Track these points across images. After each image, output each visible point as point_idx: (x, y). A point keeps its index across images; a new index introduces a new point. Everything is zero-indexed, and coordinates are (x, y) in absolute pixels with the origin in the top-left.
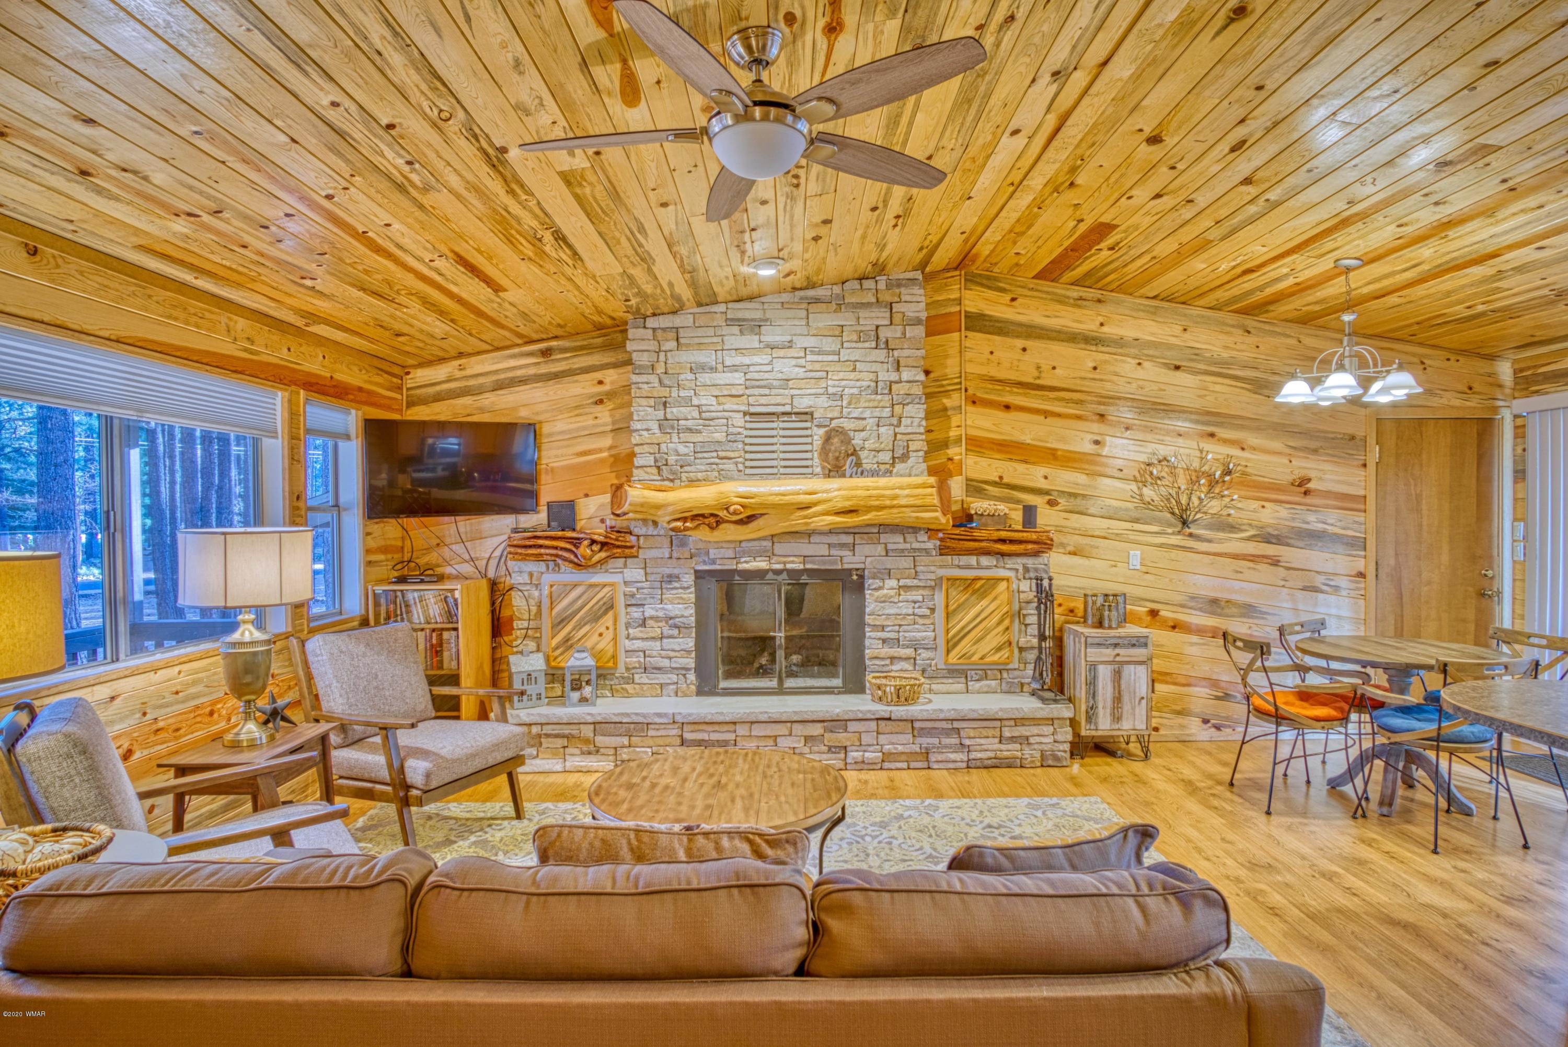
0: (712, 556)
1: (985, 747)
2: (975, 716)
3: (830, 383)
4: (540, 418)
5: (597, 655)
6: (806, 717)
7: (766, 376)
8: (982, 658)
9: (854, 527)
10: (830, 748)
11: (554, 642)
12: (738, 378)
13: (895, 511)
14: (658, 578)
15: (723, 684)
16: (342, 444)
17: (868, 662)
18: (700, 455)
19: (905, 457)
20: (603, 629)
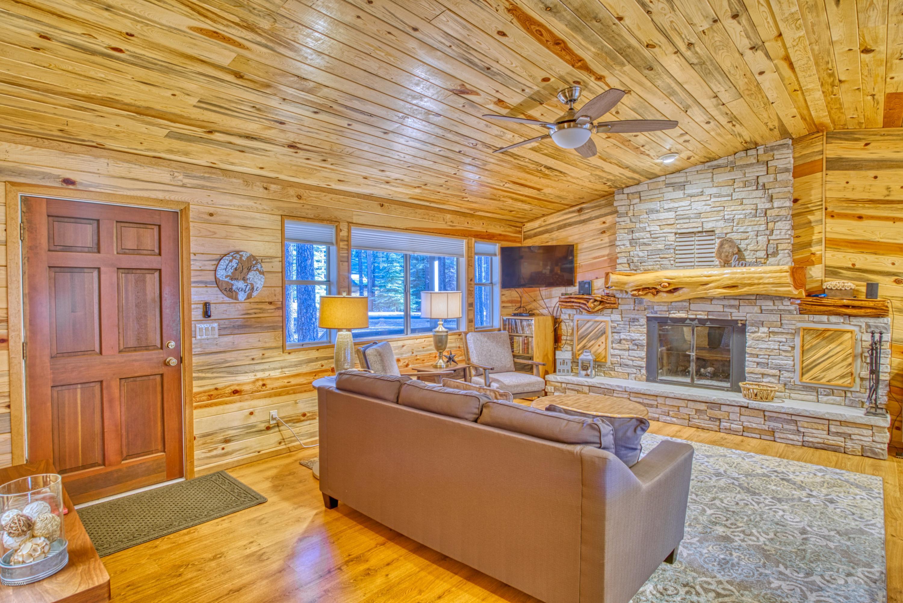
0: (655, 310)
1: (816, 435)
2: (807, 414)
3: (726, 213)
4: (576, 242)
5: (597, 355)
6: (695, 399)
7: (687, 212)
8: (828, 381)
9: (740, 296)
10: (710, 418)
11: (578, 347)
12: (672, 215)
13: (761, 286)
14: (628, 319)
15: (660, 378)
16: (494, 258)
17: (747, 375)
18: (650, 257)
19: (775, 254)
20: (600, 343)
